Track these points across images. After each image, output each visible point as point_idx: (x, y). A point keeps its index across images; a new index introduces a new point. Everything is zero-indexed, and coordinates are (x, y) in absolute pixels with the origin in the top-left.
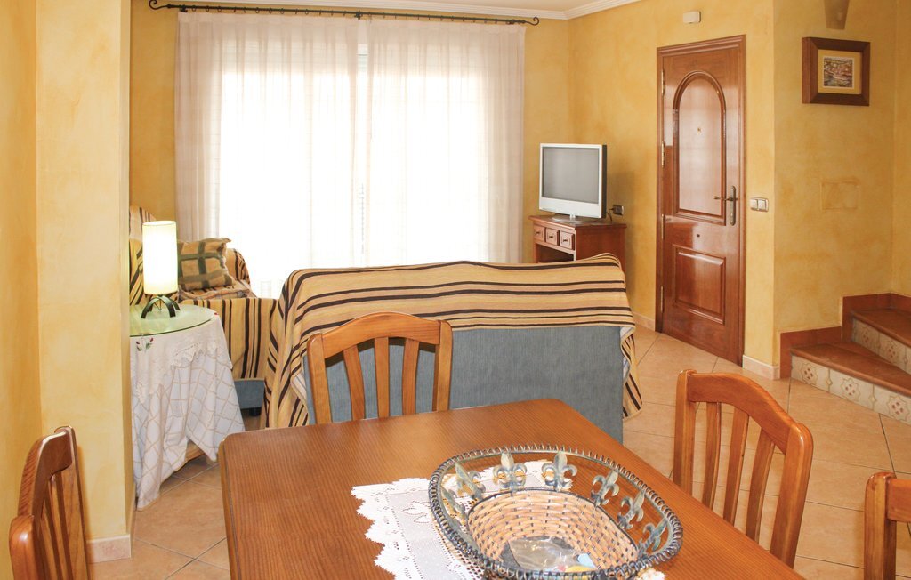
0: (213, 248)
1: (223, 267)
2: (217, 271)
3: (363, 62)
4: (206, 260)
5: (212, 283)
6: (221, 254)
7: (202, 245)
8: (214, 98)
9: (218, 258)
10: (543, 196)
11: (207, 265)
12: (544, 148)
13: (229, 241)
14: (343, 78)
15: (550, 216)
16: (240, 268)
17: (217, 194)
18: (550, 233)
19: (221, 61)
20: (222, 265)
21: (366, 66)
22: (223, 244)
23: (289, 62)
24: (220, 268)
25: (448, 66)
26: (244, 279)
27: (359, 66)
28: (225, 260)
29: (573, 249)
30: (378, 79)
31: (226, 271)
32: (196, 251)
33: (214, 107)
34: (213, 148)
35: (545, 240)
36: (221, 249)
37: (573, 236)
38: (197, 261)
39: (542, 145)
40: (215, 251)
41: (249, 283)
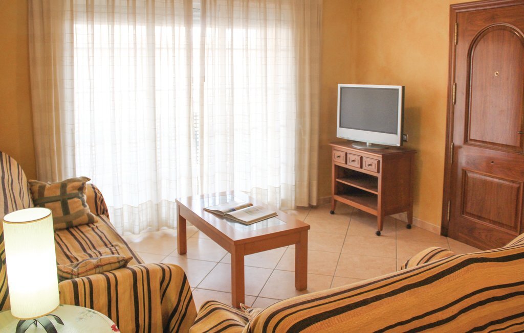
0: (74, 188)
1: (85, 206)
2: (80, 211)
3: (197, 14)
4: (69, 201)
5: (75, 222)
6: (82, 193)
7: (64, 186)
8: (67, 46)
9: (79, 198)
10: (341, 126)
11: (70, 207)
12: (341, 88)
13: (89, 180)
14: (181, 29)
15: (348, 143)
16: (99, 203)
17: (73, 134)
18: (351, 158)
19: (72, 11)
20: (83, 204)
21: (199, 18)
22: (83, 184)
23: (134, 13)
24: (82, 207)
25: (265, 19)
26: (103, 213)
27: (194, 18)
28: (85, 198)
29: (378, 172)
30: (209, 30)
31: (88, 209)
32: (58, 193)
33: (67, 54)
34: (67, 92)
35: (346, 163)
36: (81, 189)
37: (379, 162)
38: (60, 202)
39: (340, 86)
40: (76, 191)
41: (108, 216)
